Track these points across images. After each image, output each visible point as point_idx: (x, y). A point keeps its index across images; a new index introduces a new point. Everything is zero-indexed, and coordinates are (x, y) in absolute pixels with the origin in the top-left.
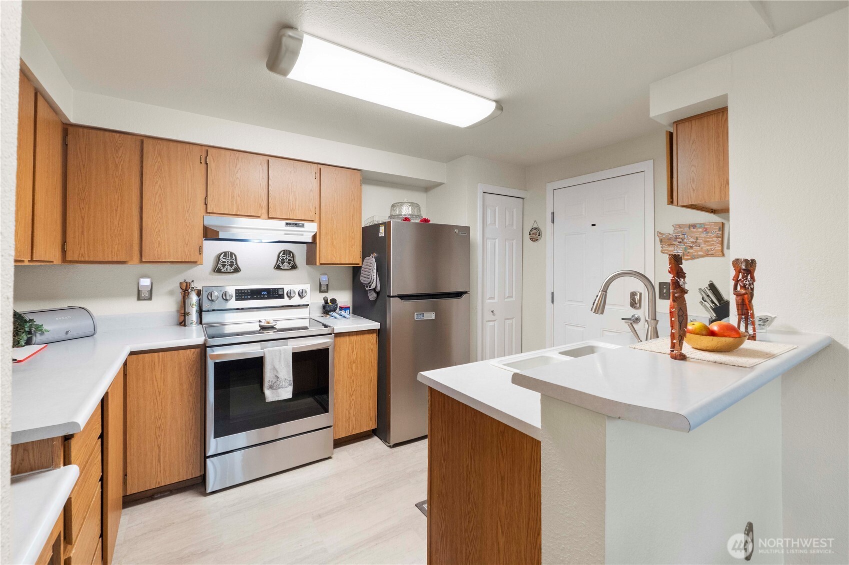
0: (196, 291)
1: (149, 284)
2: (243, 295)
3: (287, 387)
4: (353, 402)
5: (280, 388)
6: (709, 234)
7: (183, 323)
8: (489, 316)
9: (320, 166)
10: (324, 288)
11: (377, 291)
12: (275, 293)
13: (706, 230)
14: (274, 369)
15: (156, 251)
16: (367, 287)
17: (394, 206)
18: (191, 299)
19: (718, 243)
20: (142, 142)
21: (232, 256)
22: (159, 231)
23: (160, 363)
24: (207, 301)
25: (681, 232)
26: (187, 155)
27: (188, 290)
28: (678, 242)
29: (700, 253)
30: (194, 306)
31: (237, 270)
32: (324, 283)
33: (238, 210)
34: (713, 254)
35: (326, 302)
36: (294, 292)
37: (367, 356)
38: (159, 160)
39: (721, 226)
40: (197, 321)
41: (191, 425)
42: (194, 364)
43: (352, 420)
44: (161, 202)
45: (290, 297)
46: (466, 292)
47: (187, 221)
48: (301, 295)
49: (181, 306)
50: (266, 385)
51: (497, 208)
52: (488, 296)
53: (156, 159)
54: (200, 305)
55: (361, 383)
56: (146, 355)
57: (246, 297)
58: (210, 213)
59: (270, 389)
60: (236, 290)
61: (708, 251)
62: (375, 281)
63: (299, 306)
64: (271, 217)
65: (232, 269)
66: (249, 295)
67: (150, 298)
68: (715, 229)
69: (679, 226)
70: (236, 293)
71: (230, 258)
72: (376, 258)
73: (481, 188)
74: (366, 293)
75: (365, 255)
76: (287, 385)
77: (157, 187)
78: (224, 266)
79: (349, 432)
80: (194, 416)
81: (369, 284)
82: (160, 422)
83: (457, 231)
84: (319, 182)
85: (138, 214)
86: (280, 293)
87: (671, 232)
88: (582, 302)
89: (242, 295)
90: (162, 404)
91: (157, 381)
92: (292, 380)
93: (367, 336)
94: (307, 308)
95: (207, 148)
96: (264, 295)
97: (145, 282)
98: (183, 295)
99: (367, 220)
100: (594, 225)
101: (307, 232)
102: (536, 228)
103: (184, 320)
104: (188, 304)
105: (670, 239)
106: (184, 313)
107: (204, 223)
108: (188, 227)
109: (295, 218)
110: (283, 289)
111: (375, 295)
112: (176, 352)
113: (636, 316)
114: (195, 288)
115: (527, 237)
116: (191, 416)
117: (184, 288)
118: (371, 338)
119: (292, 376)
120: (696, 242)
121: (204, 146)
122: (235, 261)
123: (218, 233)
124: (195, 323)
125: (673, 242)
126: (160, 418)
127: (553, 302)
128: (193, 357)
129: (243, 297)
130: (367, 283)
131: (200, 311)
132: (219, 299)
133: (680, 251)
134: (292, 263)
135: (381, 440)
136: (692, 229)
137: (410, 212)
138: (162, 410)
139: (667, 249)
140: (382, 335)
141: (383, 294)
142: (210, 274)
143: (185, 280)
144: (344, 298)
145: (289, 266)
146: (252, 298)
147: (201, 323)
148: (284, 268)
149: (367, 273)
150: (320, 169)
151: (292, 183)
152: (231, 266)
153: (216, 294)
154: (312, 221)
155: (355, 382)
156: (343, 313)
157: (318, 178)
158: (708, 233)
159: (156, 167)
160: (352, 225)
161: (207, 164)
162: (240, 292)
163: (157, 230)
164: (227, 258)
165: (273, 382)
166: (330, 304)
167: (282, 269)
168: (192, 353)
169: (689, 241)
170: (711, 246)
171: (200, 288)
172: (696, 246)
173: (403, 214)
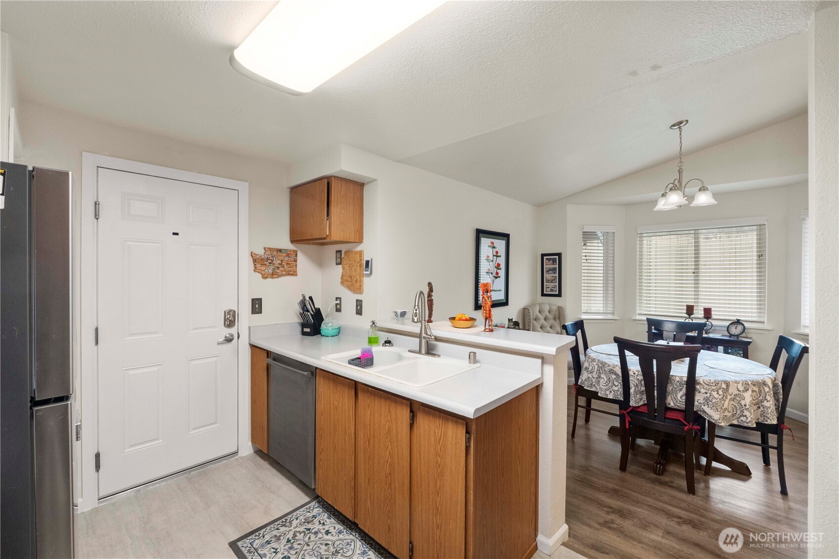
13: (288, 255)
19: (294, 266)
25: (271, 254)
28: (269, 263)
29: (284, 273)
34: (290, 274)
39: (296, 253)
61: (288, 271)
68: (292, 255)
69: (269, 249)
87: (263, 254)
88: (157, 332)
100: (176, 234)
105: (262, 260)
113: (229, 335)
120: (281, 264)
125: (265, 263)
127: (97, 343)
133: (270, 271)
136: (279, 253)
139: (259, 268)
158: (289, 257)
169: (276, 262)
170: (291, 267)
172: (281, 267)
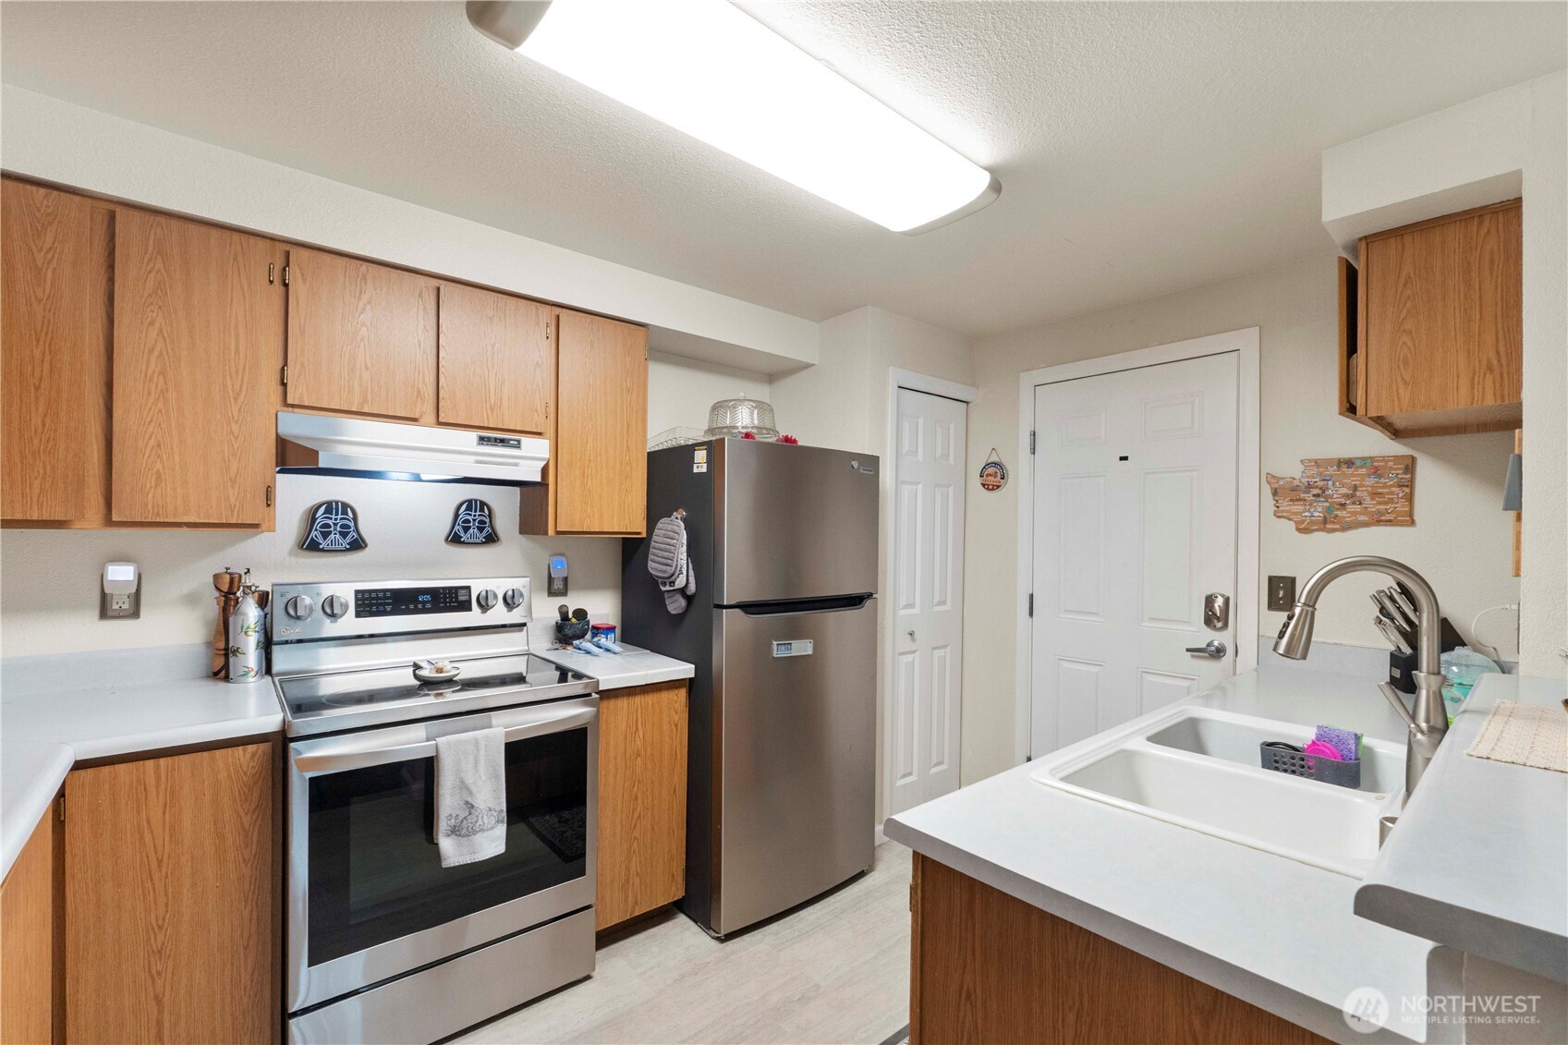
0: (256, 594)
1: (132, 578)
2: (374, 604)
3: (493, 828)
4: (635, 845)
5: (477, 832)
6: (1383, 480)
7: (223, 674)
8: (905, 644)
9: (557, 310)
10: (558, 585)
11: (689, 593)
12: (451, 598)
13: (1376, 472)
14: (463, 786)
15: (150, 496)
16: (664, 584)
17: (717, 408)
18: (244, 614)
19: (1402, 498)
20: (112, 217)
21: (345, 512)
22: (159, 445)
23: (163, 786)
24: (285, 618)
25: (1320, 474)
26: (235, 259)
27: (235, 594)
28: (1314, 495)
30: (250, 633)
31: (358, 545)
32: (558, 573)
33: (365, 400)
34: (1390, 521)
35: (564, 617)
36: (495, 596)
37: (667, 739)
38: (159, 265)
39: (1410, 465)
40: (260, 669)
41: (246, 935)
42: (255, 783)
43: (633, 885)
44: (162, 373)
45: (484, 607)
46: (870, 595)
47: (233, 425)
48: (510, 602)
49: (218, 632)
50: (443, 824)
51: (921, 421)
52: (903, 602)
53: (151, 265)
54: (265, 629)
55: (652, 801)
56: (122, 767)
57: (381, 608)
58: (293, 406)
59: (453, 836)
60: (357, 592)
61: (1380, 513)
62: (685, 572)
63: (504, 626)
64: (443, 421)
65: (345, 543)
66: (389, 604)
67: (135, 613)
68: (1396, 469)
69: (1317, 463)
70: (357, 599)
71: (340, 516)
72: (684, 520)
73: (895, 376)
74: (659, 598)
75: (655, 513)
76: (493, 822)
77: (153, 333)
78: (325, 535)
79: (626, 911)
80: (255, 913)
81: (670, 580)
82: (160, 937)
83: (855, 464)
84: (554, 346)
85: (101, 402)
86: (462, 598)
87: (1298, 475)
89: (371, 603)
90: (166, 890)
91: (152, 832)
92: (505, 809)
93: (665, 696)
94: (522, 630)
95: (286, 247)
96: (424, 603)
97: (121, 574)
98: (222, 604)
99: (660, 434)
100: (1124, 458)
101: (528, 460)
102: (995, 464)
103: (226, 666)
104: (234, 629)
105: (1294, 489)
106: (226, 649)
107: (279, 431)
108: (236, 438)
109: (500, 426)
110: (468, 588)
111: (682, 603)
112: (205, 754)
113: (1216, 643)
114: (253, 588)
115: (976, 481)
116: (246, 913)
117: (225, 588)
118: (676, 698)
119: (504, 800)
120: (1352, 496)
121: (279, 241)
122: (352, 524)
123: (315, 454)
124: (252, 673)
125: (1302, 495)
126: (160, 928)
127: (1031, 614)
128: (251, 764)
129: (374, 609)
130: (666, 575)
131: (267, 644)
132: (314, 615)
133: (1316, 514)
134: (488, 529)
135: (696, 922)
136: (1344, 469)
137: (756, 422)
138: (167, 905)
139: (1288, 508)
140: (699, 693)
141: (704, 601)
142: (291, 554)
143: (227, 569)
144: (602, 607)
145: (481, 537)
146: (394, 612)
147: (269, 671)
148: (469, 541)
149: (666, 554)
150: (558, 316)
151: (493, 346)
152: (344, 535)
153: (308, 601)
154: (540, 434)
155: (640, 799)
156: (603, 641)
157: (553, 337)
158: (1380, 476)
159: (151, 283)
160: (628, 446)
161: (286, 285)
162: (367, 596)
163: (152, 442)
164: (334, 517)
165: (460, 818)
166: (574, 620)
167: (463, 543)
168: (248, 756)
169: (1337, 492)
170: (1387, 503)
171: (265, 586)
172: (1354, 503)
173: (739, 424)
